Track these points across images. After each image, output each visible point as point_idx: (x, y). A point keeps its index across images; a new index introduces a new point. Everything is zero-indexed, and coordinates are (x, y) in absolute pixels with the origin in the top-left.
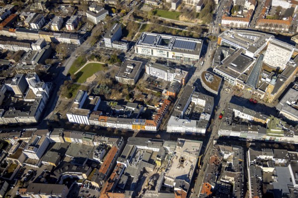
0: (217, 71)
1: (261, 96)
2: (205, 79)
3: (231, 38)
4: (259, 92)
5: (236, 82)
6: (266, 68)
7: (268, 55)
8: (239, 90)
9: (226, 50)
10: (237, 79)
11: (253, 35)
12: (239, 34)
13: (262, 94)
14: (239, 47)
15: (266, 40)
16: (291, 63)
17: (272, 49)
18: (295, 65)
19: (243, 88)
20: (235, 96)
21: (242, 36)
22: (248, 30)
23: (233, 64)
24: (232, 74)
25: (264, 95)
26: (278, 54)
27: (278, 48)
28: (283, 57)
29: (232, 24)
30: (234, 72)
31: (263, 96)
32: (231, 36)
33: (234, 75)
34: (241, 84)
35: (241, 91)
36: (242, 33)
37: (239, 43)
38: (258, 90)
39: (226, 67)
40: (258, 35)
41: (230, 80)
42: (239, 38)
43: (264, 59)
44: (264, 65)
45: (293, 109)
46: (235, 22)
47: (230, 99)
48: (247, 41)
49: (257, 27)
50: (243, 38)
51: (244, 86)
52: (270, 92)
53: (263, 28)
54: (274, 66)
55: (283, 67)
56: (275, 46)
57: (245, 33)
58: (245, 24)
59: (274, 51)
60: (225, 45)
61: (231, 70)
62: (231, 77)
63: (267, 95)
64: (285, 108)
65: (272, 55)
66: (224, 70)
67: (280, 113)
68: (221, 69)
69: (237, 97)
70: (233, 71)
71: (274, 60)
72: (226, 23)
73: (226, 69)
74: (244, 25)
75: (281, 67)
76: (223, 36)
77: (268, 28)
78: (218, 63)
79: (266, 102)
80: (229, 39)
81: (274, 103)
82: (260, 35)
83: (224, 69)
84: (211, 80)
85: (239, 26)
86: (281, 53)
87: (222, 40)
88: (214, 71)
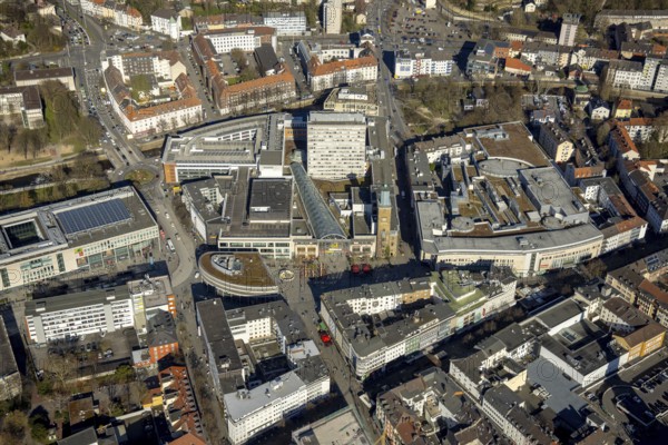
0: (229, 241)
1: (368, 250)
2: (214, 269)
3: (194, 154)
4: (361, 242)
5: (292, 247)
6: (328, 189)
7: (314, 156)
8: (310, 262)
9: (211, 186)
10: (292, 237)
11: (234, 131)
12: (207, 139)
13: (369, 242)
14: (234, 167)
15: (280, 126)
16: (371, 152)
17: (321, 137)
18: (382, 153)
19: (317, 254)
20: (312, 279)
21: (216, 139)
22: (207, 124)
23: (256, 209)
24: (269, 231)
25: (374, 244)
26: (337, 144)
27: (332, 128)
28: (352, 144)
29: (163, 124)
30: (271, 225)
31: (373, 248)
32: (194, 150)
33: (277, 231)
34: (306, 247)
35: (316, 262)
36: (214, 133)
37: (227, 158)
38: (356, 237)
39: (245, 224)
40: (252, 124)
41: (274, 248)
42: (213, 147)
43: (310, 170)
44: (319, 183)
45: (455, 240)
46: (168, 117)
47: (308, 292)
48: (241, 148)
49: (225, 111)
50: (224, 144)
51: (317, 247)
52: (388, 228)
53: (240, 108)
54: (339, 175)
55: (360, 171)
56: (324, 127)
57: (219, 131)
58: (192, 112)
59: (328, 140)
60: (189, 176)
61: (263, 225)
62: (275, 240)
63: (383, 240)
64: (441, 245)
65: (327, 152)
66: (246, 231)
67: (438, 261)
68: (234, 232)
69: (320, 278)
70: (267, 225)
71: (334, 163)
72: (144, 129)
73: (249, 228)
74: (191, 116)
75: (356, 171)
76: (171, 157)
77: (251, 104)
78: (219, 222)
79: (387, 258)
80: (194, 158)
81: (402, 252)
82: (257, 123)
83: (242, 228)
84: (236, 268)
85: (181, 124)
86: (344, 137)
87: (176, 169)
88: (222, 244)
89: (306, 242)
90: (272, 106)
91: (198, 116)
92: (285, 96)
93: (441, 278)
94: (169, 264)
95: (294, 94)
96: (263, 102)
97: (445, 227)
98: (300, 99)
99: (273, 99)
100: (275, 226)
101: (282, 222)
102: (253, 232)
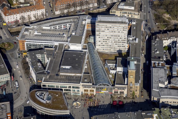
0: (48, 84)
1: (123, 93)
2: (37, 99)
3: (36, 35)
4: (119, 88)
5: (81, 89)
6: (105, 58)
7: (100, 39)
8: (90, 98)
9: (42, 53)
10: (81, 84)
11: (59, 24)
12: (44, 28)
13: (124, 88)
14: (57, 44)
15: (84, 22)
16: (131, 39)
17: (103, 29)
18: (137, 39)
19: (95, 93)
20: (90, 107)
21: (49, 28)
22: (47, 19)
23: (64, 67)
24: (69, 80)
25: (126, 90)
26: (112, 33)
27: (109, 25)
28: (120, 34)
29: (23, 18)
30: (71, 76)
31: (125, 92)
32: (36, 33)
33: (74, 80)
34: (89, 89)
35: (94, 98)
36: (48, 24)
37: (53, 38)
38: (116, 86)
39: (57, 75)
40: (69, 21)
41: (72, 89)
42: (46, 32)
43: (97, 47)
44: (101, 54)
45: (172, 90)
46: (26, 15)
47: (87, 114)
48: (61, 33)
49: (58, 13)
50: (53, 31)
51: (95, 90)
52: (134, 82)
53: (66, 11)
54: (112, 50)
55: (124, 48)
57: (51, 24)
58: (40, 12)
59: (107, 31)
60: (32, 47)
61: (67, 76)
62: (72, 85)
63: (131, 88)
64: (163, 93)
65: (106, 38)
66: (57, 79)
67: (161, 102)
68: (51, 79)
69: (95, 107)
70: (69, 76)
71: (110, 44)
72: (13, 20)
73: (59, 77)
74: (39, 15)
75: (122, 49)
76: (23, 36)
77: (72, 10)
78: (43, 73)
79: (133, 98)
80: (35, 38)
81: (142, 95)
82: (72, 20)
83: (56, 77)
84: (48, 99)
85: (33, 19)
86: (116, 30)
87: (25, 43)
88: (43, 86)
89: (89, 87)
90: (83, 11)
91: (43, 15)
92: (91, 6)
93: (160, 112)
94: (14, 95)
95: (96, 5)
96: (78, 8)
97: (166, 83)
98: (99, 8)
99: (84, 7)
100: (73, 77)
101: (77, 75)
102: (61, 79)
